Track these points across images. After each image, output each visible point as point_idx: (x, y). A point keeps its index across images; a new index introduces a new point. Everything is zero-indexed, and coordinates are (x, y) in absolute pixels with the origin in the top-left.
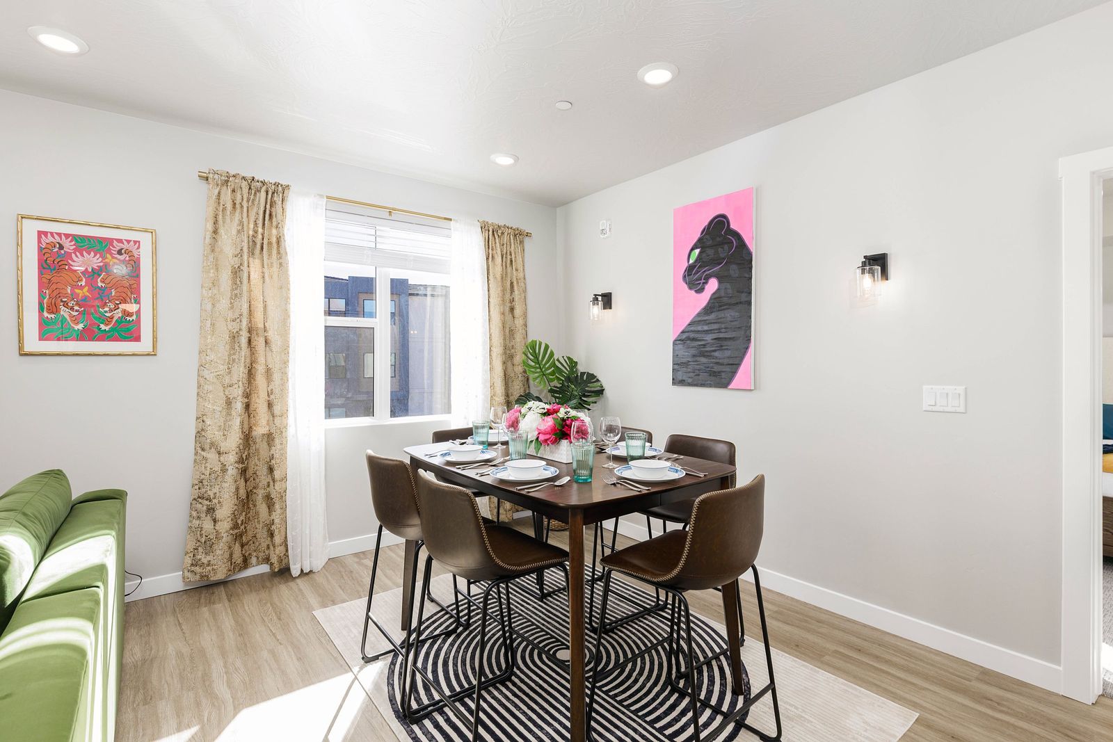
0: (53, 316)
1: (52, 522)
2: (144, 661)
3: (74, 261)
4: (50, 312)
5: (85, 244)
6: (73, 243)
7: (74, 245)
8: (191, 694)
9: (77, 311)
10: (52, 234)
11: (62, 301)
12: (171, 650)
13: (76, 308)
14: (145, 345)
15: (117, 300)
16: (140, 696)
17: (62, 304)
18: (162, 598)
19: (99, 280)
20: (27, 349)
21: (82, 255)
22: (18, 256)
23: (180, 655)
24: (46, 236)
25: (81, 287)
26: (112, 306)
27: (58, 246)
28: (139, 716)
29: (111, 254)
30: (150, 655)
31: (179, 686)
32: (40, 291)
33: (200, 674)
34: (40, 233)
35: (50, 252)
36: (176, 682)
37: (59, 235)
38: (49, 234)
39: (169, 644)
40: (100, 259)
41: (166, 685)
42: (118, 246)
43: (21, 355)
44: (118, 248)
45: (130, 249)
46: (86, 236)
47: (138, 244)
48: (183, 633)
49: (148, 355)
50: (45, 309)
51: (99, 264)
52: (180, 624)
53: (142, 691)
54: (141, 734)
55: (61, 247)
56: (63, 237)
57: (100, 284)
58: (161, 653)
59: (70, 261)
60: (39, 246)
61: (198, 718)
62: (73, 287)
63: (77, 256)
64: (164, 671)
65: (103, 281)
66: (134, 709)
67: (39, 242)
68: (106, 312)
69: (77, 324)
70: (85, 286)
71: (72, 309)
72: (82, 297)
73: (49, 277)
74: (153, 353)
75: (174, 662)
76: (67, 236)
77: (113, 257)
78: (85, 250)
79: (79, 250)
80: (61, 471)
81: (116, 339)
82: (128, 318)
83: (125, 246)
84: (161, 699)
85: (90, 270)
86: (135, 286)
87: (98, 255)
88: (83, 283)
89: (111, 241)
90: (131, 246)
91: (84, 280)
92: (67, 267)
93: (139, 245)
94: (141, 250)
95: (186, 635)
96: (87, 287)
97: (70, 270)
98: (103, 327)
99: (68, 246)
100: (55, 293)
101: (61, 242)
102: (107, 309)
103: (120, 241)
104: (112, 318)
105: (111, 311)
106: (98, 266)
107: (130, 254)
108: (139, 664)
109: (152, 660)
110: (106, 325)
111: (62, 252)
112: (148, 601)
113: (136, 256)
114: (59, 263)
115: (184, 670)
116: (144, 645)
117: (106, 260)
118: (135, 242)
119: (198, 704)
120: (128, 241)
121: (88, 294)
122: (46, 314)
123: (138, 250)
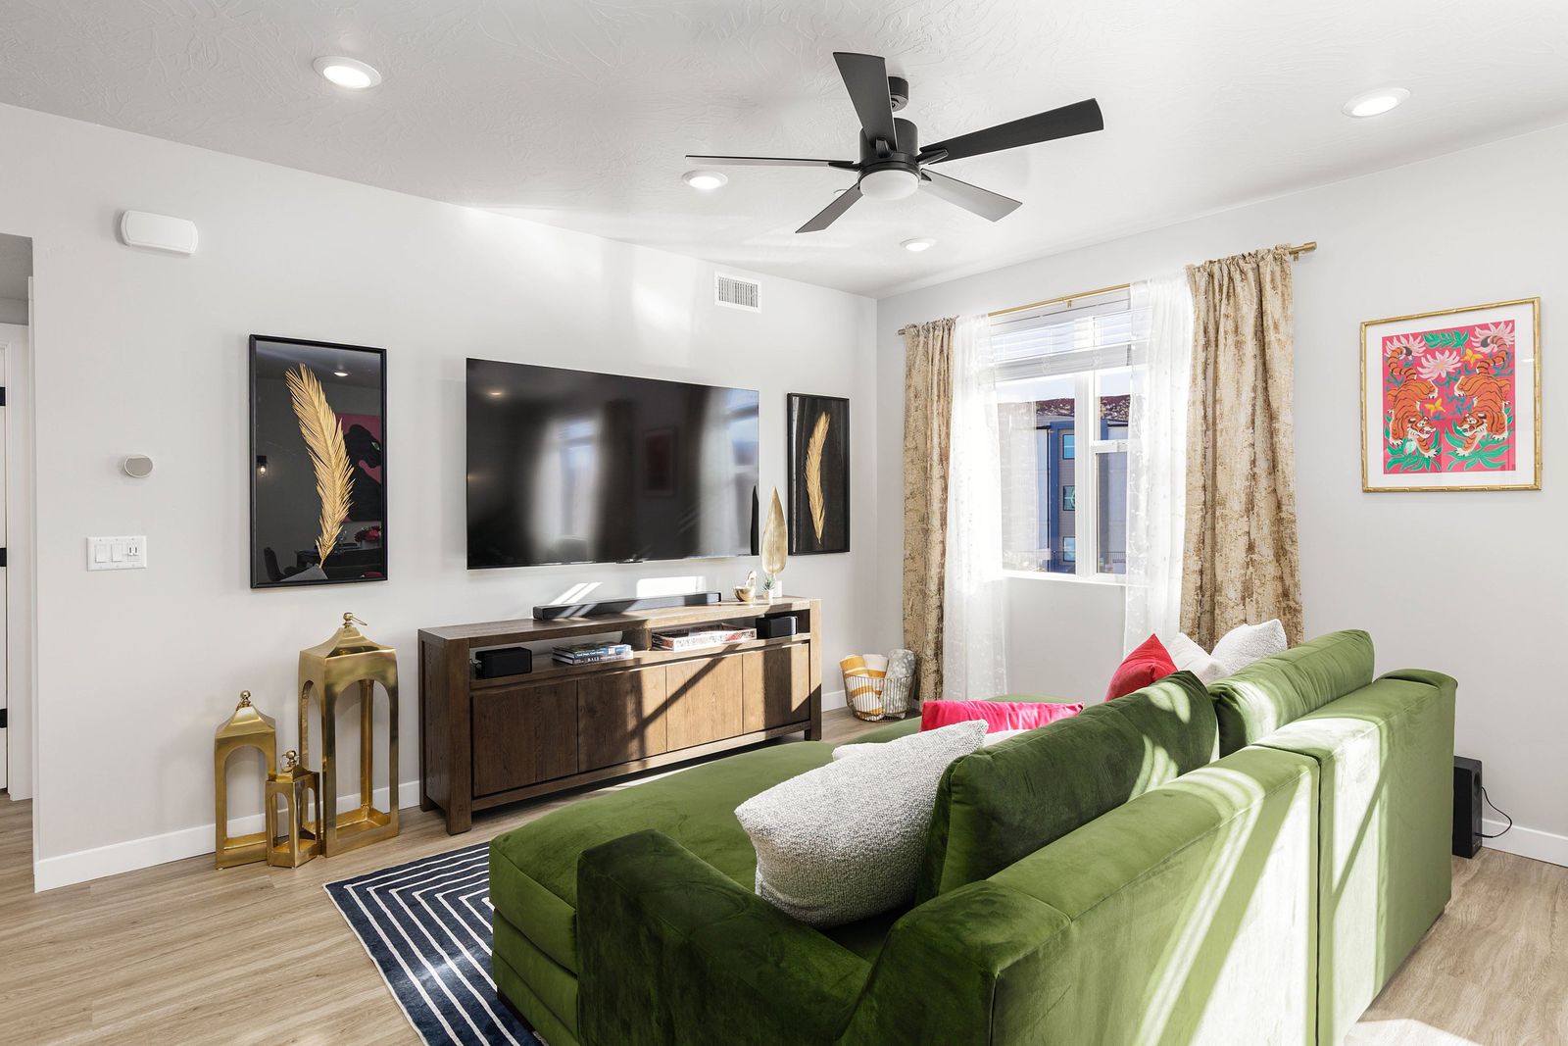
0: (1399, 442)
1: (1331, 687)
2: (1477, 927)
3: (1423, 367)
4: (1396, 436)
5: (1436, 343)
6: (1423, 343)
7: (1424, 346)
8: (1518, 1003)
9: (1427, 433)
10: (1398, 337)
11: (1410, 422)
12: (1521, 935)
13: (1427, 429)
14: (1523, 474)
15: (1480, 412)
16: (1451, 962)
17: (1410, 425)
18: (1546, 867)
19: (1456, 387)
20: (1371, 485)
21: (1434, 357)
22: (1361, 374)
23: (1530, 948)
24: (1392, 342)
25: (1433, 401)
26: (1474, 422)
27: (1405, 351)
28: (1438, 981)
29: (1472, 348)
30: (1488, 925)
31: (1507, 983)
32: (1385, 411)
33: (1545, 988)
34: (1385, 340)
35: (1396, 360)
36: (1505, 976)
37: (1406, 337)
38: (1395, 340)
39: (1523, 928)
40: (1458, 358)
41: (1490, 971)
42: (1481, 334)
43: (1365, 491)
44: (1482, 338)
45: (1499, 335)
46: (1437, 332)
47: (1511, 324)
48: (1553, 926)
49: (1526, 489)
50: (1391, 435)
51: (1455, 366)
52: (1554, 912)
53: (1455, 958)
54: (1429, 1001)
55: (1409, 352)
56: (1411, 339)
57: (1457, 393)
58: (1504, 932)
59: (1420, 369)
60: (1384, 356)
61: (1511, 1035)
62: (1424, 401)
63: (1427, 360)
64: (1497, 954)
65: (1459, 389)
66: (1435, 970)
67: (1384, 351)
68: (1465, 430)
69: (1428, 450)
70: (1438, 398)
71: (1421, 430)
72: (1435, 413)
73: (1395, 393)
74: (1535, 487)
75: (1516, 952)
76: (1415, 336)
77: (1475, 352)
78: (1437, 349)
79: (1430, 351)
80: (1366, 634)
81: (1479, 468)
82: (1496, 437)
83: (1493, 332)
84: (1474, 982)
85: (1444, 375)
86: (1507, 388)
87: (1455, 353)
88: (1435, 395)
89: (1471, 330)
90: (1503, 332)
91: (1437, 390)
92: (1415, 377)
93: (1513, 326)
94: (1516, 333)
95: (1555, 931)
96: (1440, 400)
97: (1419, 379)
98: (1461, 451)
99: (1417, 348)
100: (1402, 412)
101: (1408, 346)
102: (1466, 426)
103: (1484, 327)
104: (1473, 438)
105: (1472, 427)
106: (1455, 369)
107: (1499, 343)
108: (1469, 927)
109: (1487, 932)
110: (1466, 448)
111: (1410, 358)
112: (1524, 862)
113: (1508, 343)
114: (1407, 374)
115: (1525, 970)
116: (1487, 909)
117: (1466, 358)
118: (1507, 323)
119: (1521, 1021)
120: (1497, 325)
121: (1442, 409)
122: (1391, 440)
123: (1512, 334)
